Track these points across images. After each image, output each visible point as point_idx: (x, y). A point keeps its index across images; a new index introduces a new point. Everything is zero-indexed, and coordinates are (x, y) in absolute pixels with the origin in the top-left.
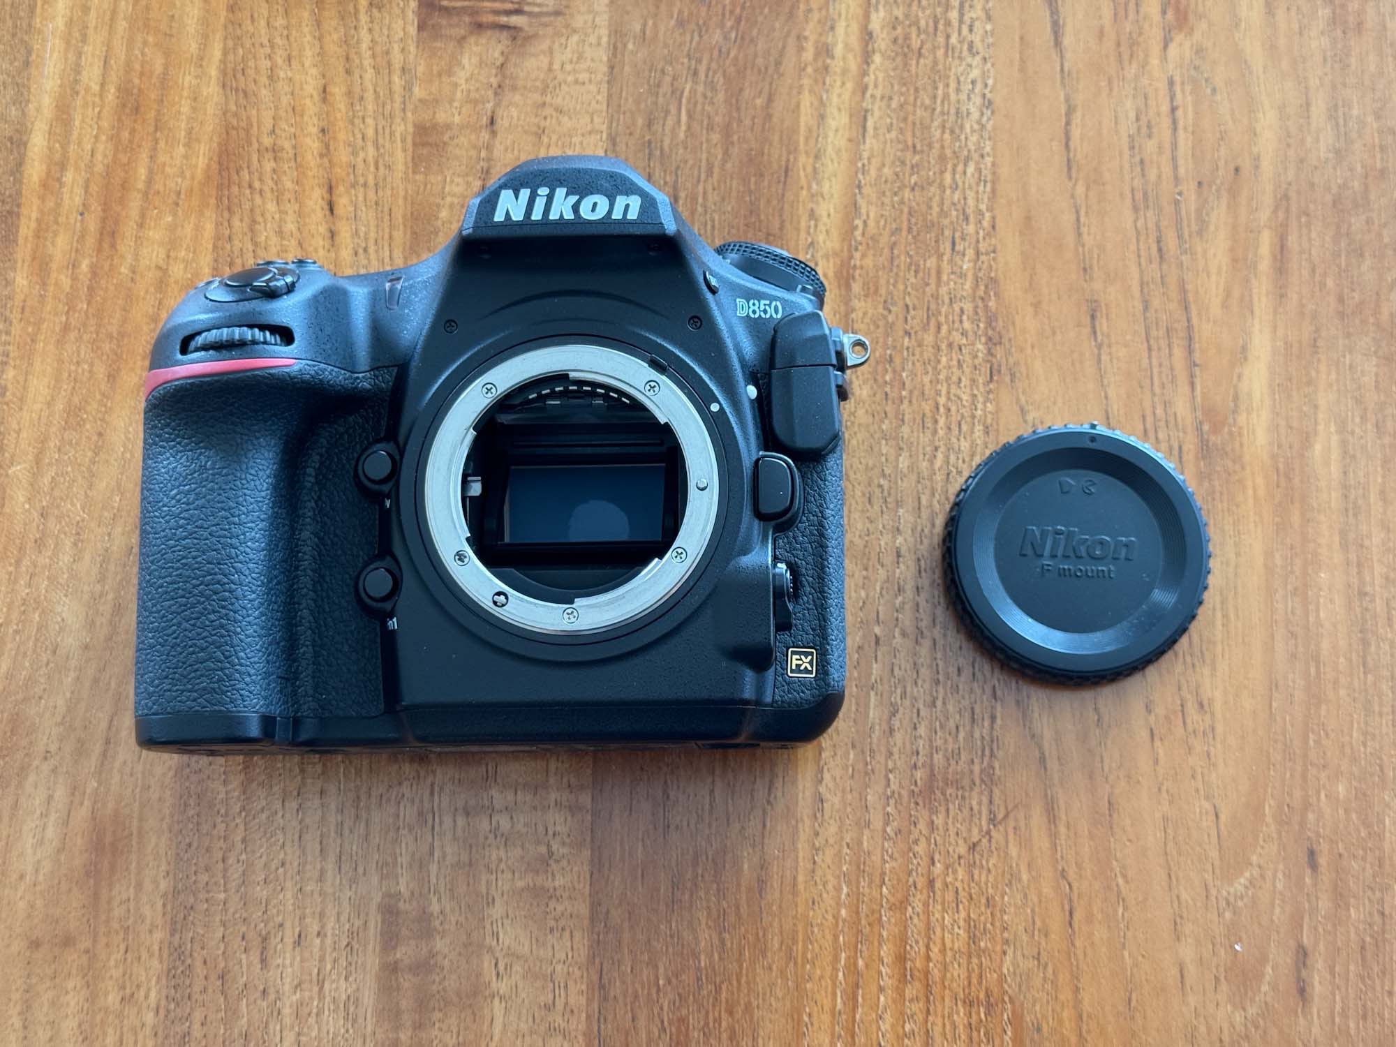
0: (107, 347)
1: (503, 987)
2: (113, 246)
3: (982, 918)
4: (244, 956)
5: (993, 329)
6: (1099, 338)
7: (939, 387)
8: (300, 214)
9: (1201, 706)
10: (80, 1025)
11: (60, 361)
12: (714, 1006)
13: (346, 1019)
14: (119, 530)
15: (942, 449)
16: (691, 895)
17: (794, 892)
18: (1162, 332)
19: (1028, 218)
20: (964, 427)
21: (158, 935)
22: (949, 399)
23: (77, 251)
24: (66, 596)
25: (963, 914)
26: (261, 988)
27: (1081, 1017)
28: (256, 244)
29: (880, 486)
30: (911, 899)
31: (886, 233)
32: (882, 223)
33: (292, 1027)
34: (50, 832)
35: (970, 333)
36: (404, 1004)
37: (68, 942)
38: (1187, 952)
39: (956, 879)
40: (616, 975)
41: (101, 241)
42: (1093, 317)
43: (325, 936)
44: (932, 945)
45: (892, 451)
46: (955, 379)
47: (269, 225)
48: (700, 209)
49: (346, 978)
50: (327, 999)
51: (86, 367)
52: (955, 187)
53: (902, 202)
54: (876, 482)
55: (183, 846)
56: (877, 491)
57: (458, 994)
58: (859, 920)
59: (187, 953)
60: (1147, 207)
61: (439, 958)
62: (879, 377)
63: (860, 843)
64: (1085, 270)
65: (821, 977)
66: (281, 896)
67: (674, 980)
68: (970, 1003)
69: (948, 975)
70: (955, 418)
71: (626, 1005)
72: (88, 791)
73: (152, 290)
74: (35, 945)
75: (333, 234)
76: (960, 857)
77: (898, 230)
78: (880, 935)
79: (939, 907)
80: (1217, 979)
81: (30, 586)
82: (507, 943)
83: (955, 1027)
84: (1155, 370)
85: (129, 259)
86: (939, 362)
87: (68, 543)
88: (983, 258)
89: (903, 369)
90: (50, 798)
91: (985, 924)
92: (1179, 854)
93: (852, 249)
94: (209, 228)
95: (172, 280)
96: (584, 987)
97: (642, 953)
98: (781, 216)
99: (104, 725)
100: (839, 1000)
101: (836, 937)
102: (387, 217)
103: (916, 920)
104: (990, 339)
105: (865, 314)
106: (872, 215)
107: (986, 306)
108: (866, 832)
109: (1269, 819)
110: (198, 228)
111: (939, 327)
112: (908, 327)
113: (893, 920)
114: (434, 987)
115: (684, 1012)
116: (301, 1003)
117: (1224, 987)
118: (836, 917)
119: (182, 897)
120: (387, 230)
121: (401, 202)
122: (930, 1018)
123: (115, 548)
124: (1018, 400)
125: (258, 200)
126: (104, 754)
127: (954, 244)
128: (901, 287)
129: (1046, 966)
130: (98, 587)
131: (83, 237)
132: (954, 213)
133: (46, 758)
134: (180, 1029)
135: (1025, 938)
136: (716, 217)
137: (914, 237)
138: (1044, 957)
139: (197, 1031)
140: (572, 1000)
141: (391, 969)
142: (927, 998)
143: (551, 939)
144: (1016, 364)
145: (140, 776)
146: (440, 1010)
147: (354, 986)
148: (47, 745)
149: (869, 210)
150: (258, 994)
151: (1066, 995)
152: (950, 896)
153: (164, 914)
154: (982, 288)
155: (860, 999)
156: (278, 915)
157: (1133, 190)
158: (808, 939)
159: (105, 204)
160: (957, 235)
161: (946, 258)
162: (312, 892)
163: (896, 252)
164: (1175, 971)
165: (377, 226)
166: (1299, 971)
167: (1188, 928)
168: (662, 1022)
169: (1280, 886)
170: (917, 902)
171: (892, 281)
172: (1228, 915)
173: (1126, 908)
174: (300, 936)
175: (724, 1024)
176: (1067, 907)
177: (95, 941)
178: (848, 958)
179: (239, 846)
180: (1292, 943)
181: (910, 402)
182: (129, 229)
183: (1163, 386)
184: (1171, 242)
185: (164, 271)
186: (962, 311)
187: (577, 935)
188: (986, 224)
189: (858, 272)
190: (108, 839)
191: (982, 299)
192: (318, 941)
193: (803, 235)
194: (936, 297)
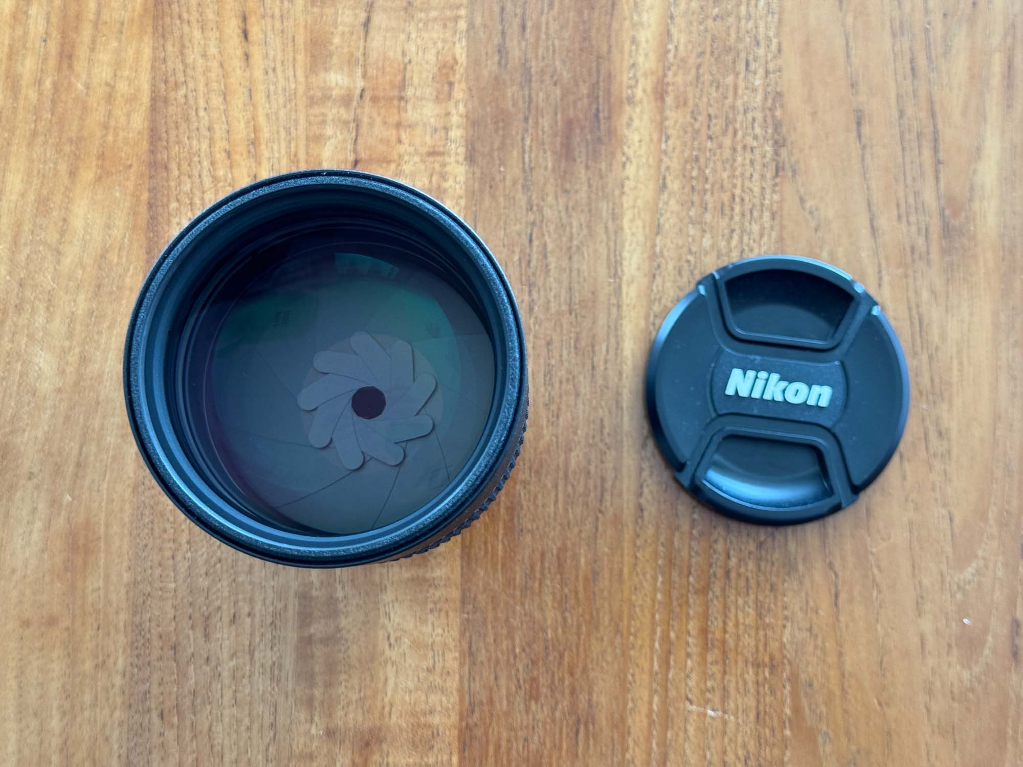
0: (67, 149)
1: (393, 654)
2: (70, 67)
3: (767, 600)
4: (191, 632)
5: (779, 134)
6: (864, 140)
7: (735, 181)
8: (221, 40)
9: (940, 434)
10: (63, 686)
11: (31, 161)
12: (559, 668)
13: (272, 679)
14: (81, 297)
15: (738, 232)
16: (540, 584)
17: (621, 581)
18: (914, 136)
19: (807, 43)
20: (755, 214)
21: (123, 616)
22: (743, 191)
23: (42, 70)
24: (41, 349)
25: (752, 597)
26: (205, 656)
27: (843, 675)
28: (185, 65)
29: (688, 261)
30: (712, 586)
31: (694, 55)
32: (690, 47)
33: (230, 687)
34: (35, 537)
35: (760, 137)
36: (317, 669)
37: (52, 621)
38: (927, 625)
39: (747, 570)
40: (482, 645)
41: (60, 63)
42: (859, 124)
43: (255, 615)
44: (728, 621)
45: (698, 234)
46: (748, 174)
47: (196, 50)
48: (543, 36)
49: (272, 648)
50: (258, 664)
51: (52, 165)
52: (749, 17)
53: (706, 30)
54: (684, 258)
55: (141, 546)
56: (686, 265)
57: (360, 662)
58: (671, 602)
59: (146, 630)
60: (902, 34)
61: (344, 633)
62: (687, 174)
63: (672, 543)
64: (852, 86)
65: (642, 647)
66: (219, 586)
67: (527, 649)
68: (757, 665)
69: (741, 644)
70: (748, 206)
71: (490, 667)
72: (65, 503)
73: (103, 102)
74: (26, 624)
75: (247, 57)
76: (750, 553)
77: (702, 54)
78: (688, 614)
79: (734, 592)
80: (949, 646)
81: (12, 341)
82: (397, 620)
83: (745, 683)
84: (908, 167)
85: (84, 77)
86: (735, 161)
87: (41, 307)
88: (771, 76)
89: (706, 167)
90: (34, 510)
91: (769, 605)
92: (921, 548)
93: (666, 68)
94: (147, 52)
95: (119, 94)
96: (457, 655)
97: (502, 627)
98: (608, 42)
99: (75, 452)
100: (656, 664)
101: (653, 616)
102: (290, 44)
103: (715, 602)
104: (776, 142)
105: (676, 122)
106: (682, 41)
107: (773, 116)
108: (677, 534)
109: (992, 522)
110: (138, 52)
111: (735, 133)
112: (711, 133)
113: (698, 602)
114: (341, 655)
115: (535, 673)
116: (236, 669)
117: (955, 651)
118: (653, 600)
119: (141, 586)
120: (291, 54)
121: (302, 30)
122: (727, 677)
123: (80, 312)
124: (798, 191)
125: (186, 28)
126: (76, 475)
127: (747, 64)
128: (705, 100)
129: (816, 637)
130: (67, 343)
131: (45, 60)
132: (748, 39)
133: (30, 478)
134: (143, 688)
135: (800, 615)
136: (557, 42)
137: (716, 60)
138: (815, 630)
139: (155, 690)
140: (447, 664)
141: (306, 641)
142: (724, 661)
143: (431, 617)
144: (797, 162)
145: (105, 492)
146: (345, 672)
147: (278, 654)
148: (31, 468)
149: (680, 37)
150: (202, 661)
151: (832, 659)
152: (742, 583)
153: (128, 600)
154: (770, 101)
155: (672, 662)
156: (217, 599)
157: (891, 21)
158: (631, 617)
159: (63, 32)
160: (751, 57)
161: (742, 76)
162: (243, 583)
163: (701, 71)
164: (916, 640)
165: (283, 50)
166: (1013, 639)
167: (928, 606)
168: (518, 681)
169: (1000, 573)
170: (717, 588)
171: (698, 96)
172: (959, 596)
173: (880, 592)
174: (234, 616)
175: (567, 682)
176: (833, 591)
177: (73, 622)
178: (663, 632)
179: (185, 547)
180: (1008, 618)
181: (712, 193)
182: (82, 52)
183: (914, 179)
184: (922, 62)
185: (111, 87)
186: (754, 120)
187: (451, 614)
188: (774, 47)
189: (670, 88)
190: (81, 542)
191: (770, 109)
192: (248, 620)
193: (626, 56)
194: (733, 107)
